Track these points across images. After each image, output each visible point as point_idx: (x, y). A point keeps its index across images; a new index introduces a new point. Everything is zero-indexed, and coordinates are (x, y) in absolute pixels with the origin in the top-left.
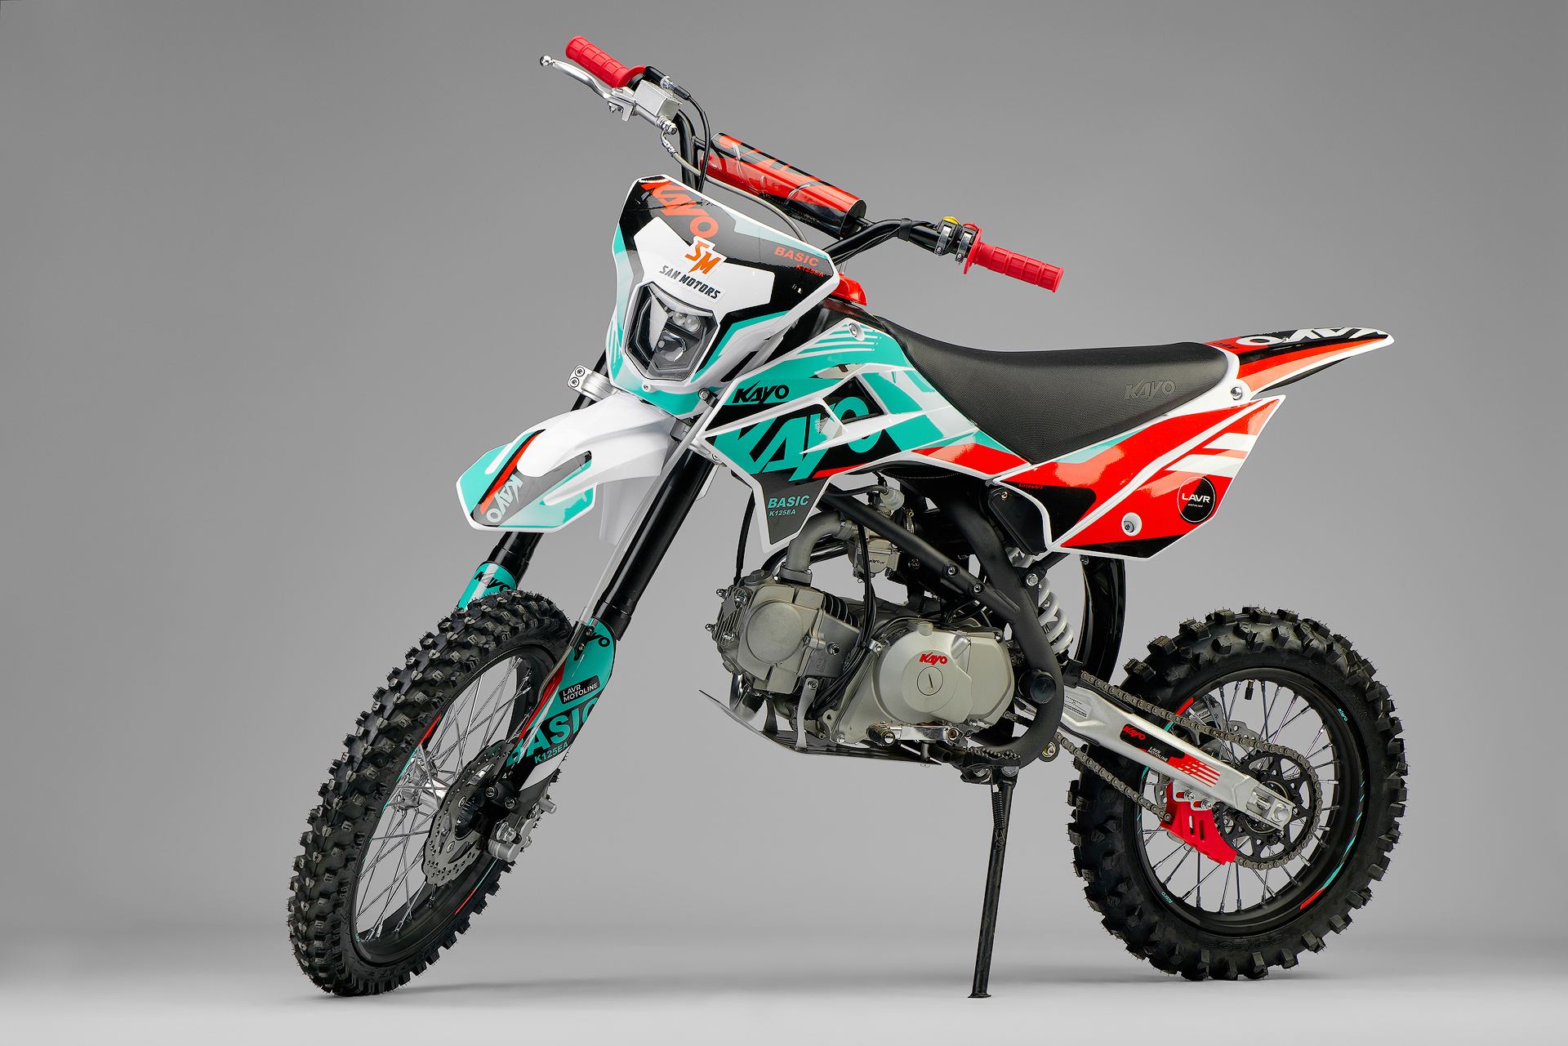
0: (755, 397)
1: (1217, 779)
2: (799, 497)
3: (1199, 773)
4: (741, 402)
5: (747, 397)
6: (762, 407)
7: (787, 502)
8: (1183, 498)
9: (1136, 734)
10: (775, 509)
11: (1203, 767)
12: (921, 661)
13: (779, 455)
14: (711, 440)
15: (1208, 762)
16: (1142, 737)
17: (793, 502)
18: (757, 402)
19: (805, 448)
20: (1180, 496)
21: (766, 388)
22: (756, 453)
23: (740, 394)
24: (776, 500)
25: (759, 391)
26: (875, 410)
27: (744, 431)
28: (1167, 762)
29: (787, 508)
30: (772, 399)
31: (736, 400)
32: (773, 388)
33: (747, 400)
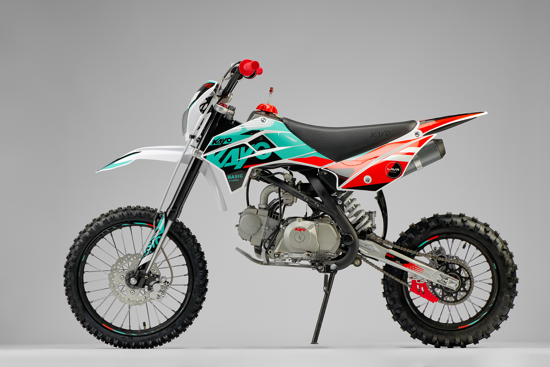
0: (219, 142)
1: (423, 271)
2: (239, 175)
3: (415, 269)
4: (215, 144)
5: (217, 142)
6: (223, 145)
7: (234, 177)
8: (388, 170)
9: (391, 256)
10: (231, 179)
11: (417, 267)
12: (295, 230)
13: (229, 161)
14: (205, 157)
15: (419, 265)
16: (393, 257)
17: (237, 177)
18: (220, 144)
19: (239, 158)
20: (387, 169)
21: (223, 139)
22: (221, 161)
23: (214, 141)
24: (230, 176)
25: (221, 140)
26: (272, 146)
27: (216, 154)
28: (403, 265)
29: (235, 179)
30: (226, 142)
31: (213, 144)
32: (226, 139)
33: (217, 143)
